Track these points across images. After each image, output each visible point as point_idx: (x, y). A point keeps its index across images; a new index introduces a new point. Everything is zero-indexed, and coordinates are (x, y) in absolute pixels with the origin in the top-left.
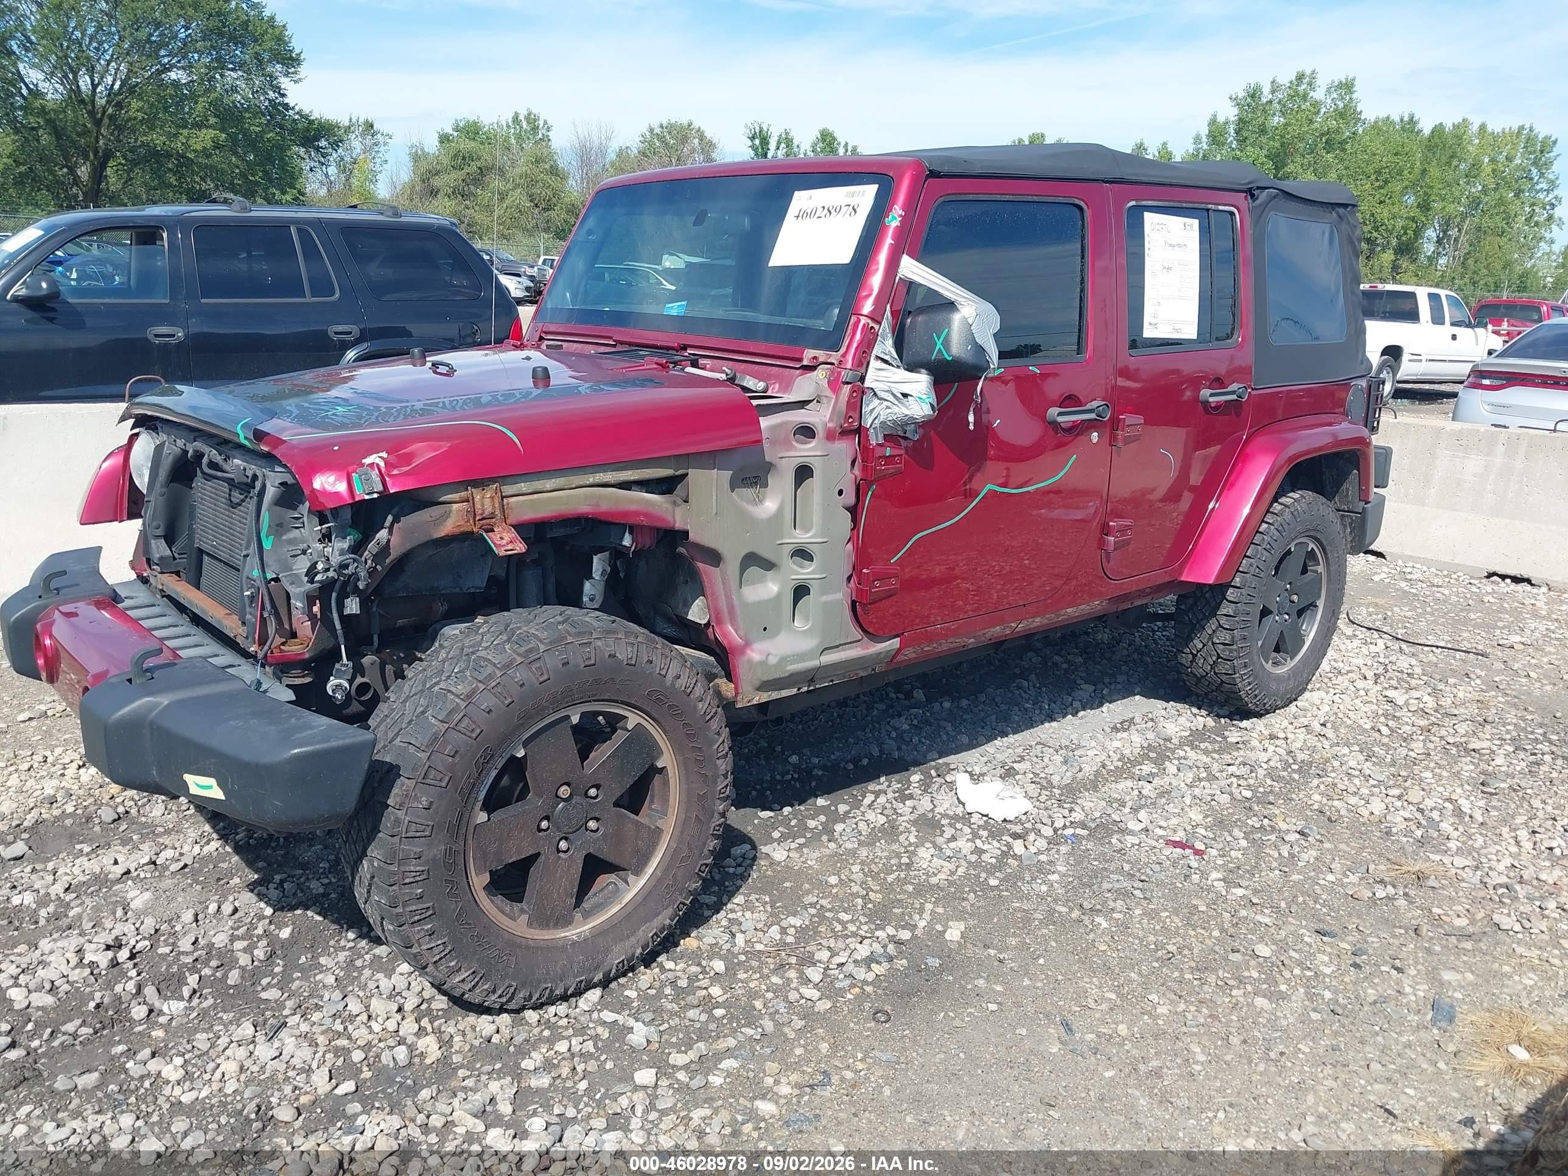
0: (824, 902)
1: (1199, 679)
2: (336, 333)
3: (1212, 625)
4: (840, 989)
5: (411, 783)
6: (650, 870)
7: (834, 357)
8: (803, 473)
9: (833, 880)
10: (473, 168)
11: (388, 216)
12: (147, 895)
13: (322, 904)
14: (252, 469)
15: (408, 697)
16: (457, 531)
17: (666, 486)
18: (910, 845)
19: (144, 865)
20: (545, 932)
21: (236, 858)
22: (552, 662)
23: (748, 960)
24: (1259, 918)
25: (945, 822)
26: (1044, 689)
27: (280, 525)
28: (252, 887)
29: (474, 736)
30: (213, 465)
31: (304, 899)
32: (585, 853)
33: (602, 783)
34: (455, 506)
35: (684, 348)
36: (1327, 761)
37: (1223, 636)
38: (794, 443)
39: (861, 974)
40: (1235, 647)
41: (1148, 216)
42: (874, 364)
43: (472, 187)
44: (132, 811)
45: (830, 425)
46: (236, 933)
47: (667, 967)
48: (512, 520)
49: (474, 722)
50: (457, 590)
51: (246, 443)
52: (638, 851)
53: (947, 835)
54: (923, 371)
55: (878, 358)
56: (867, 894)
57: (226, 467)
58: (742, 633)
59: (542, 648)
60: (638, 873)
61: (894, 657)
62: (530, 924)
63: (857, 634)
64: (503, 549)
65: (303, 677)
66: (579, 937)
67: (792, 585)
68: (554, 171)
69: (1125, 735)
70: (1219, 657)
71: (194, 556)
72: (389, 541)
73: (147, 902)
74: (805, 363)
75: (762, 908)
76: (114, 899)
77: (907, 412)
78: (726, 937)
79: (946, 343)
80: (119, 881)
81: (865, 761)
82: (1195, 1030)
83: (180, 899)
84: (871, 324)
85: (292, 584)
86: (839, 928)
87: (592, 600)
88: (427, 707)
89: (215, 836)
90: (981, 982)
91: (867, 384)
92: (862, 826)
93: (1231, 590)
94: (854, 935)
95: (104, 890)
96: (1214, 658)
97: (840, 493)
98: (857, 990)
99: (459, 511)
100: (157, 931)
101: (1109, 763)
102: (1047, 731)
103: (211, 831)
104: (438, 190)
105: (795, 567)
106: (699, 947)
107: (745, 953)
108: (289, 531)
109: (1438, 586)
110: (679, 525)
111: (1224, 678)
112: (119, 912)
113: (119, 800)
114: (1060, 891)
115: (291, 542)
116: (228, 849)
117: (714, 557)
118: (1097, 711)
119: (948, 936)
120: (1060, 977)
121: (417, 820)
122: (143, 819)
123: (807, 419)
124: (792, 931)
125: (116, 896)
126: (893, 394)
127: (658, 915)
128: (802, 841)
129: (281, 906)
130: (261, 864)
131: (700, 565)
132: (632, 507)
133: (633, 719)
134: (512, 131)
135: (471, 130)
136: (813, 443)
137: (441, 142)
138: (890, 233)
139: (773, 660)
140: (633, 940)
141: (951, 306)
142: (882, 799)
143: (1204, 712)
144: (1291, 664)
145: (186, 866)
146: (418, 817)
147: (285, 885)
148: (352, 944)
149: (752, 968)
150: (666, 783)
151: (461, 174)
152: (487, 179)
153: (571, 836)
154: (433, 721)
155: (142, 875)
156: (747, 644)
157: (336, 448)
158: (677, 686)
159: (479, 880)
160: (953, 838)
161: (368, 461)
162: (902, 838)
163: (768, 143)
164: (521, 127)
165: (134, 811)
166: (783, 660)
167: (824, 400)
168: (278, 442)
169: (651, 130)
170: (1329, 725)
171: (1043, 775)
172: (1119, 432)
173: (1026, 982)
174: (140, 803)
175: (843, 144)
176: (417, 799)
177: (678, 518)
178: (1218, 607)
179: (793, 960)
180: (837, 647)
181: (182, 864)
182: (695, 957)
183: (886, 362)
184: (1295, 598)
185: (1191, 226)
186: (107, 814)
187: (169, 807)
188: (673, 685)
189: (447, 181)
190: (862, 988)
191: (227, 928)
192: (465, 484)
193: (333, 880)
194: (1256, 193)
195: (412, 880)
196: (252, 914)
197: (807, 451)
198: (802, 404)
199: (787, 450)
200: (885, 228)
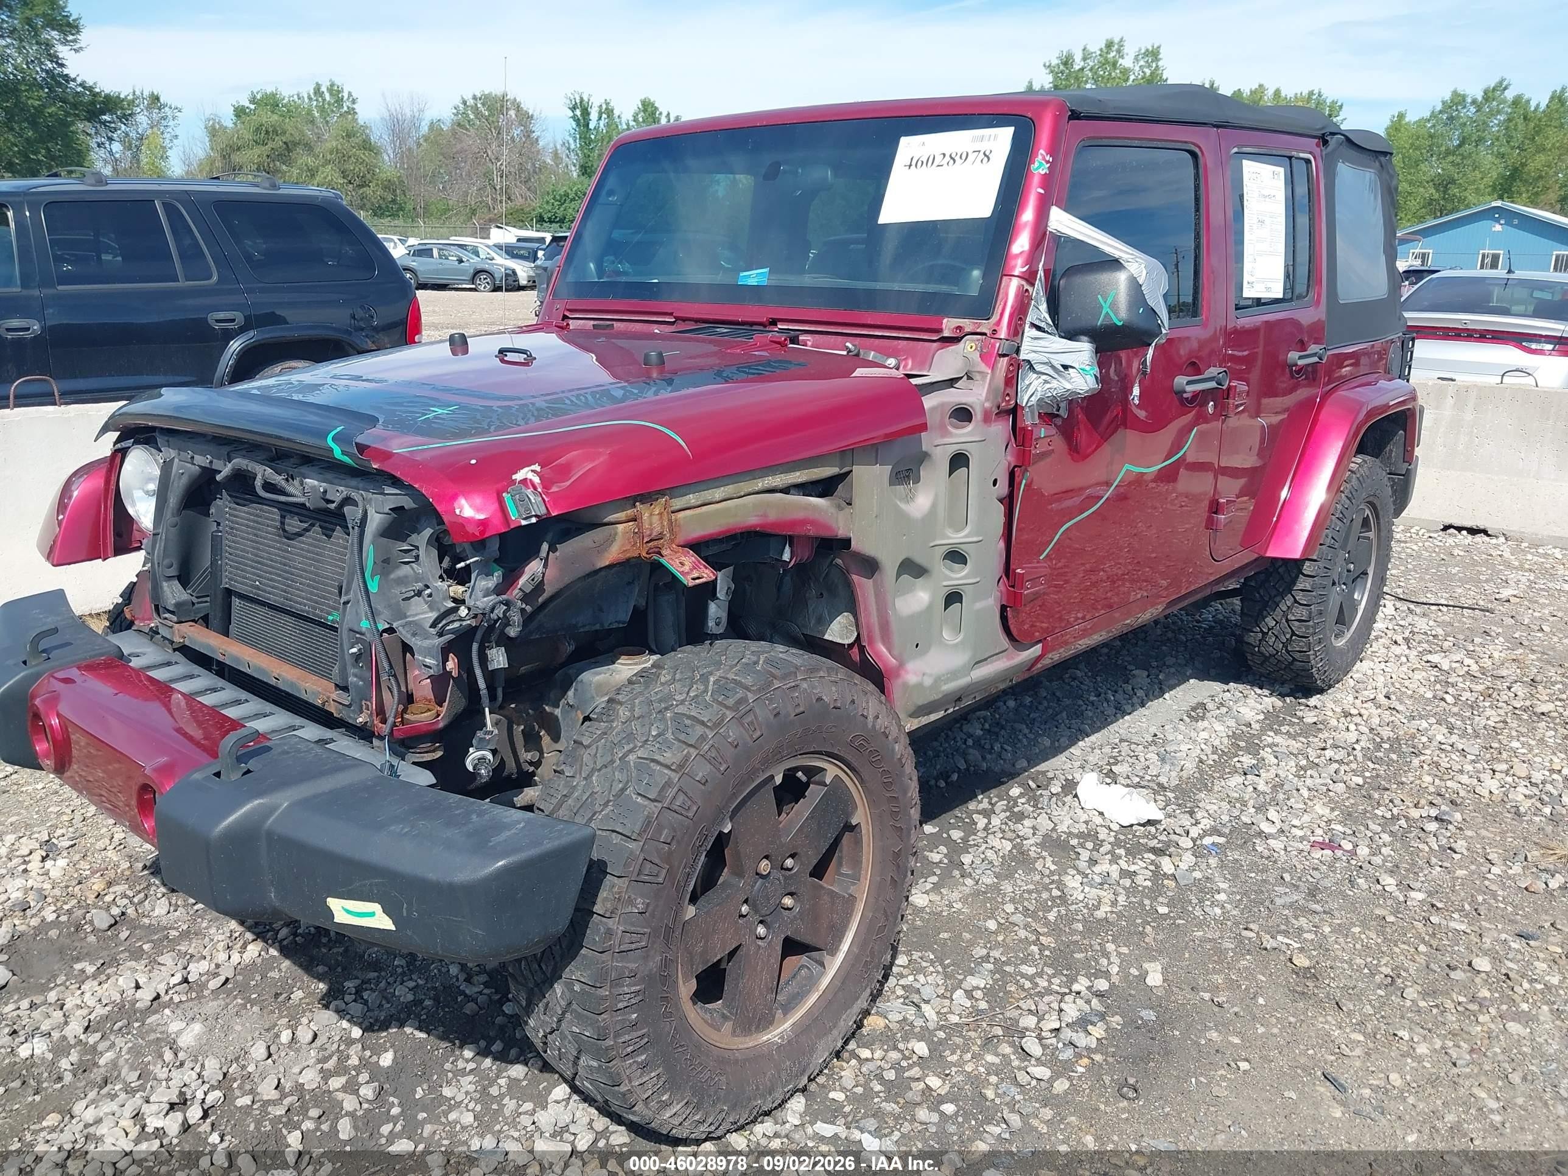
0: (996, 954)
1: (1266, 659)
2: (218, 321)
3: (1289, 600)
4: (1066, 1062)
5: (623, 883)
6: (845, 947)
7: (985, 326)
8: (959, 461)
9: (992, 925)
10: (278, 143)
11: (265, 188)
12: (197, 1027)
13: (418, 1016)
14: (338, 493)
15: (593, 771)
16: (623, 557)
17: (825, 488)
18: (1052, 873)
19: (175, 985)
20: (747, 1039)
21: (286, 964)
22: (763, 714)
23: (949, 1037)
24: (1453, 924)
25: (1074, 842)
26: (1099, 679)
27: (386, 561)
28: (326, 1001)
29: (691, 815)
30: (269, 486)
31: (393, 1011)
32: (783, 936)
33: (799, 851)
34: (620, 527)
35: (774, 322)
36: (1413, 737)
37: (1300, 612)
38: (949, 428)
39: (1081, 1040)
40: (1311, 623)
41: (1245, 163)
42: (1029, 332)
43: (278, 163)
44: (129, 911)
45: (987, 405)
46: (326, 1066)
47: (863, 1056)
48: (681, 538)
49: (690, 798)
50: (598, 627)
51: (346, 459)
52: (833, 926)
53: (1085, 855)
54: (1085, 338)
55: (1033, 325)
56: (1038, 939)
57: (290, 489)
58: (896, 652)
59: (751, 698)
60: (833, 952)
61: (1033, 665)
62: (734, 1033)
63: (1005, 642)
64: (689, 577)
65: (434, 751)
66: (782, 1038)
67: (944, 593)
68: (367, 145)
69: (1206, 724)
70: (1293, 634)
71: (220, 597)
72: (544, 574)
73: (199, 1038)
74: (946, 334)
75: (931, 969)
76: (152, 1036)
77: (1068, 386)
78: (912, 1010)
79: (1114, 306)
80: (150, 1010)
81: (955, 777)
82: (1468, 1070)
83: (238, 1028)
84: (1027, 287)
85: (414, 635)
86: (1028, 985)
87: (717, 624)
88: (627, 782)
89: (249, 936)
90: (1214, 1035)
91: (1023, 356)
92: (990, 854)
93: (1307, 563)
94: (1048, 991)
95: (136, 1025)
96: (1288, 636)
97: (995, 483)
98: (1085, 1061)
99: (625, 533)
100: (225, 1075)
101: (1205, 758)
102: (1123, 726)
103: (241, 929)
104: (241, 168)
105: (947, 572)
106: (886, 1026)
107: (941, 1028)
108: (397, 567)
109: (1406, 542)
110: (841, 533)
111: (1297, 656)
112: (168, 1056)
113: (108, 898)
114: (1234, 913)
115: (402, 581)
116: (274, 952)
117: (870, 566)
118: (1161, 700)
119: (1150, 981)
120: (1292, 1019)
121: (633, 929)
122: (146, 921)
123: (964, 400)
124: (978, 994)
125: (155, 1031)
126: (1053, 367)
127: (857, 999)
128: (934, 879)
129: (372, 1025)
130: (321, 969)
131: (854, 577)
132: (800, 515)
133: (832, 771)
134: (315, 103)
135: (270, 102)
136: (970, 427)
137: (238, 116)
138: (1036, 181)
139: (928, 682)
140: (835, 1032)
141: (1115, 264)
142: (996, 821)
143: (1266, 692)
144: (1348, 635)
145: (227, 980)
146: (633, 924)
147: (366, 995)
148: (472, 1066)
149: (958, 1046)
150: (858, 842)
151: (265, 150)
152: (293, 155)
153: (769, 919)
154: (639, 799)
155: (176, 999)
156: (901, 665)
157: (473, 462)
158: (878, 727)
159: (687, 987)
160: (1093, 862)
161: (519, 476)
162: (1039, 865)
163: (589, 114)
164: (324, 100)
165: (130, 911)
166: (938, 680)
167: (977, 377)
168: (386, 456)
169: (465, 103)
170: (1393, 697)
171: (1148, 778)
172: (1231, 401)
173: (1261, 1030)
174: (136, 900)
175: (665, 114)
176: (631, 902)
177: (841, 524)
178: (1294, 582)
179: (999, 1031)
180: (986, 659)
181: (222, 979)
182: (888, 1039)
183: (1039, 328)
184: (1352, 566)
185: (1278, 174)
186: (102, 920)
187: (173, 902)
188: (874, 726)
189: (251, 156)
190: (1089, 1058)
191: (312, 1062)
192: (633, 501)
193: (421, 982)
194: (1328, 138)
195: (625, 1004)
196: (337, 1038)
197: (963, 436)
198: (951, 382)
199: (943, 436)
200: (1029, 174)
